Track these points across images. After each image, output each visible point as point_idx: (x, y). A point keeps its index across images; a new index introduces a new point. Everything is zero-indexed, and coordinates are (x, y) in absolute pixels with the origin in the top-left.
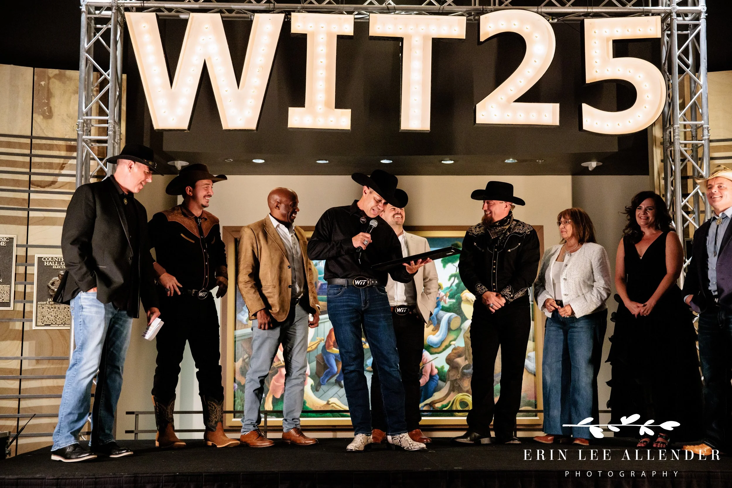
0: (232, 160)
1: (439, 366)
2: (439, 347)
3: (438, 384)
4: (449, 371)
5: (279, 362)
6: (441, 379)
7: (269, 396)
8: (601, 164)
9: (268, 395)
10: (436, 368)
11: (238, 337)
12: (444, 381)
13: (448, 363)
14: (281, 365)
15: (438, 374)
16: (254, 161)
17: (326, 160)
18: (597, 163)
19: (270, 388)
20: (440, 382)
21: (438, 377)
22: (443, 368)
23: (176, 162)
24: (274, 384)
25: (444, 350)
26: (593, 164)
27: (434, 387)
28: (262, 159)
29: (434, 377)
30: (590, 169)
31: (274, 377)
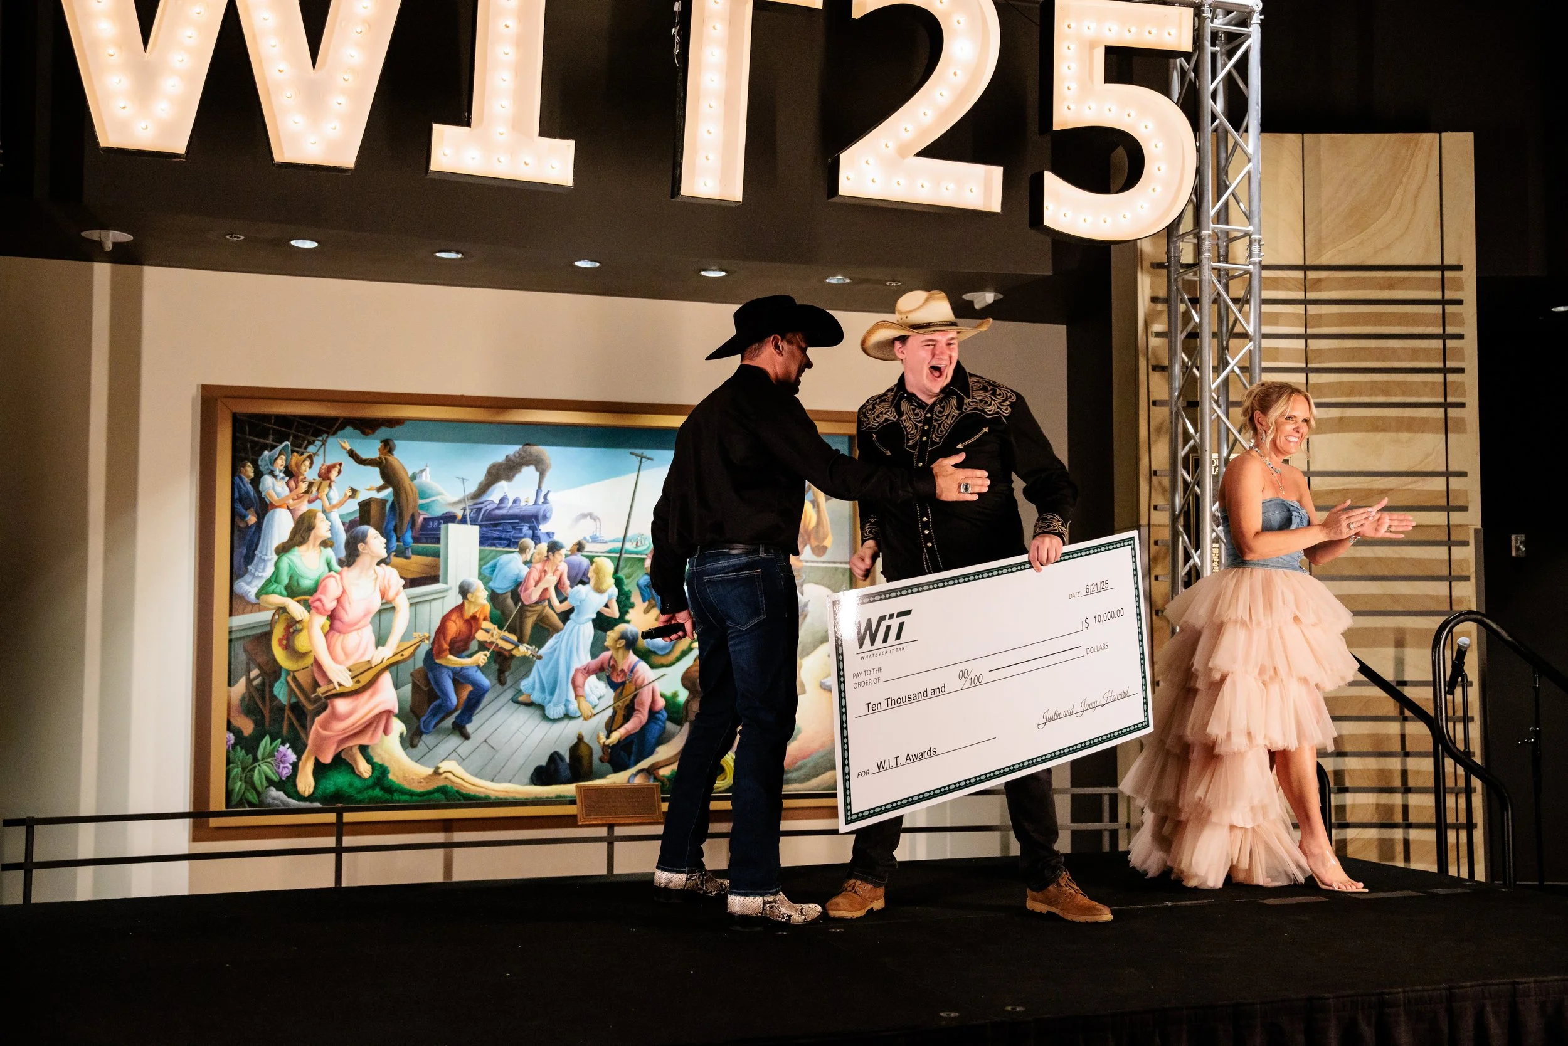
0: (242, 238)
1: (669, 693)
2: (669, 653)
3: (664, 728)
4: (688, 702)
5: (331, 687)
6: (671, 719)
7: (308, 758)
8: (1001, 296)
9: (304, 757)
10: (662, 696)
11: (235, 631)
12: (679, 722)
13: (685, 686)
14: (334, 692)
15: (666, 708)
16: (293, 243)
17: (458, 252)
18: (995, 296)
19: (310, 742)
20: (670, 726)
21: (665, 714)
22: (675, 695)
23: (104, 232)
24: (317, 733)
25: (678, 659)
26: (989, 297)
27: (656, 735)
28: (313, 240)
29: (658, 715)
30: (977, 306)
31: (318, 719)
